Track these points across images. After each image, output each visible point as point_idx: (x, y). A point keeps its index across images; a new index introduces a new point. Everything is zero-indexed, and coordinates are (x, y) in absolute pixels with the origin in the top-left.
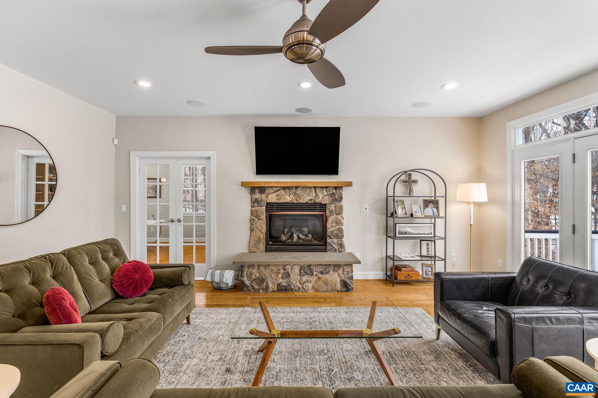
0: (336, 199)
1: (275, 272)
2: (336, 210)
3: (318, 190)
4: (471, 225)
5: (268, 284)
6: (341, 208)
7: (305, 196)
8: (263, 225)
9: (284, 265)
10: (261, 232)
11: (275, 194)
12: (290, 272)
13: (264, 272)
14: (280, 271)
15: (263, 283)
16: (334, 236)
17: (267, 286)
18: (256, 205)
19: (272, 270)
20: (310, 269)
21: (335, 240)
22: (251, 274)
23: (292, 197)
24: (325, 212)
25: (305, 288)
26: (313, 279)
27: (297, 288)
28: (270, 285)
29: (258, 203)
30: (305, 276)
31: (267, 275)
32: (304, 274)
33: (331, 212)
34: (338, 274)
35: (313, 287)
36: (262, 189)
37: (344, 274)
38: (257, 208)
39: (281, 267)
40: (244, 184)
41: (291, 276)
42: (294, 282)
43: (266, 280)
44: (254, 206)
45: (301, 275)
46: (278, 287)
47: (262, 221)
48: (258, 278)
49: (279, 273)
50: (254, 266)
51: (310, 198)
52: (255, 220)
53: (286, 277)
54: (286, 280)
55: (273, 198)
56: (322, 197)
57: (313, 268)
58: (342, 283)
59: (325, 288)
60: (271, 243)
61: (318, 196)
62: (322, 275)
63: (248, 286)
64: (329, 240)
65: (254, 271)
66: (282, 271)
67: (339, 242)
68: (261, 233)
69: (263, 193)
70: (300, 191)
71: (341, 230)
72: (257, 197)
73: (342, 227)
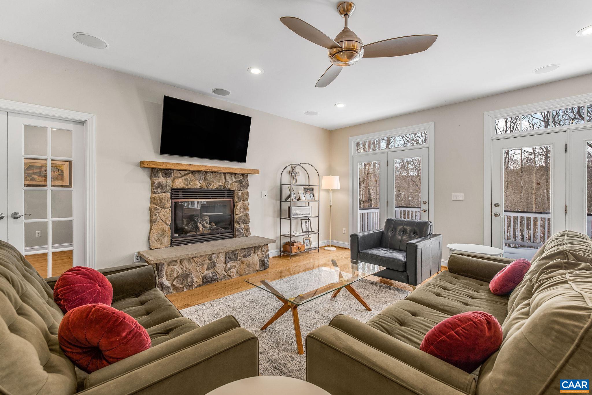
0: (243, 186)
1: (200, 264)
2: (243, 197)
3: (228, 176)
4: (330, 206)
5: (192, 279)
6: (247, 194)
7: (215, 182)
8: (168, 215)
9: (210, 255)
10: (166, 223)
11: (183, 178)
12: (215, 261)
13: (188, 267)
14: (206, 262)
15: (187, 279)
16: (242, 222)
17: (192, 282)
18: (159, 190)
19: (198, 262)
20: (235, 254)
21: (242, 226)
22: (172, 271)
23: (201, 183)
24: (233, 198)
25: (230, 274)
26: (237, 264)
27: (222, 277)
28: (195, 280)
29: (162, 189)
30: (229, 263)
31: (192, 270)
32: (229, 260)
33: (239, 198)
34: (258, 255)
35: (237, 272)
36: (167, 172)
37: (262, 254)
38: (161, 194)
39: (207, 258)
40: (142, 165)
41: (217, 265)
42: (219, 271)
43: (190, 275)
44: (157, 192)
45: (227, 262)
46: (203, 280)
47: (166, 209)
48: (181, 275)
49: (204, 264)
50: (176, 261)
51: (220, 184)
52: (158, 209)
53: (212, 267)
54: (211, 271)
55: (180, 183)
56: (232, 184)
57: (237, 252)
58: (261, 262)
59: (247, 271)
60: (177, 235)
61: (228, 183)
62: (244, 259)
63: (168, 287)
64: (237, 226)
65: (176, 267)
66: (207, 262)
67: (246, 227)
68: (166, 225)
69: (169, 177)
70: (209, 177)
71: (247, 216)
72: (161, 181)
73: (248, 213)
